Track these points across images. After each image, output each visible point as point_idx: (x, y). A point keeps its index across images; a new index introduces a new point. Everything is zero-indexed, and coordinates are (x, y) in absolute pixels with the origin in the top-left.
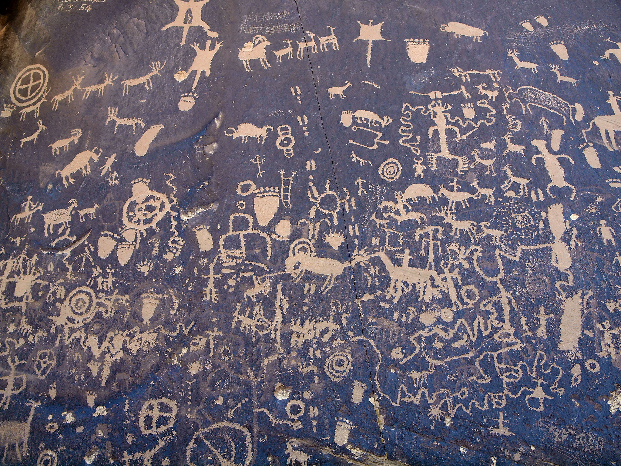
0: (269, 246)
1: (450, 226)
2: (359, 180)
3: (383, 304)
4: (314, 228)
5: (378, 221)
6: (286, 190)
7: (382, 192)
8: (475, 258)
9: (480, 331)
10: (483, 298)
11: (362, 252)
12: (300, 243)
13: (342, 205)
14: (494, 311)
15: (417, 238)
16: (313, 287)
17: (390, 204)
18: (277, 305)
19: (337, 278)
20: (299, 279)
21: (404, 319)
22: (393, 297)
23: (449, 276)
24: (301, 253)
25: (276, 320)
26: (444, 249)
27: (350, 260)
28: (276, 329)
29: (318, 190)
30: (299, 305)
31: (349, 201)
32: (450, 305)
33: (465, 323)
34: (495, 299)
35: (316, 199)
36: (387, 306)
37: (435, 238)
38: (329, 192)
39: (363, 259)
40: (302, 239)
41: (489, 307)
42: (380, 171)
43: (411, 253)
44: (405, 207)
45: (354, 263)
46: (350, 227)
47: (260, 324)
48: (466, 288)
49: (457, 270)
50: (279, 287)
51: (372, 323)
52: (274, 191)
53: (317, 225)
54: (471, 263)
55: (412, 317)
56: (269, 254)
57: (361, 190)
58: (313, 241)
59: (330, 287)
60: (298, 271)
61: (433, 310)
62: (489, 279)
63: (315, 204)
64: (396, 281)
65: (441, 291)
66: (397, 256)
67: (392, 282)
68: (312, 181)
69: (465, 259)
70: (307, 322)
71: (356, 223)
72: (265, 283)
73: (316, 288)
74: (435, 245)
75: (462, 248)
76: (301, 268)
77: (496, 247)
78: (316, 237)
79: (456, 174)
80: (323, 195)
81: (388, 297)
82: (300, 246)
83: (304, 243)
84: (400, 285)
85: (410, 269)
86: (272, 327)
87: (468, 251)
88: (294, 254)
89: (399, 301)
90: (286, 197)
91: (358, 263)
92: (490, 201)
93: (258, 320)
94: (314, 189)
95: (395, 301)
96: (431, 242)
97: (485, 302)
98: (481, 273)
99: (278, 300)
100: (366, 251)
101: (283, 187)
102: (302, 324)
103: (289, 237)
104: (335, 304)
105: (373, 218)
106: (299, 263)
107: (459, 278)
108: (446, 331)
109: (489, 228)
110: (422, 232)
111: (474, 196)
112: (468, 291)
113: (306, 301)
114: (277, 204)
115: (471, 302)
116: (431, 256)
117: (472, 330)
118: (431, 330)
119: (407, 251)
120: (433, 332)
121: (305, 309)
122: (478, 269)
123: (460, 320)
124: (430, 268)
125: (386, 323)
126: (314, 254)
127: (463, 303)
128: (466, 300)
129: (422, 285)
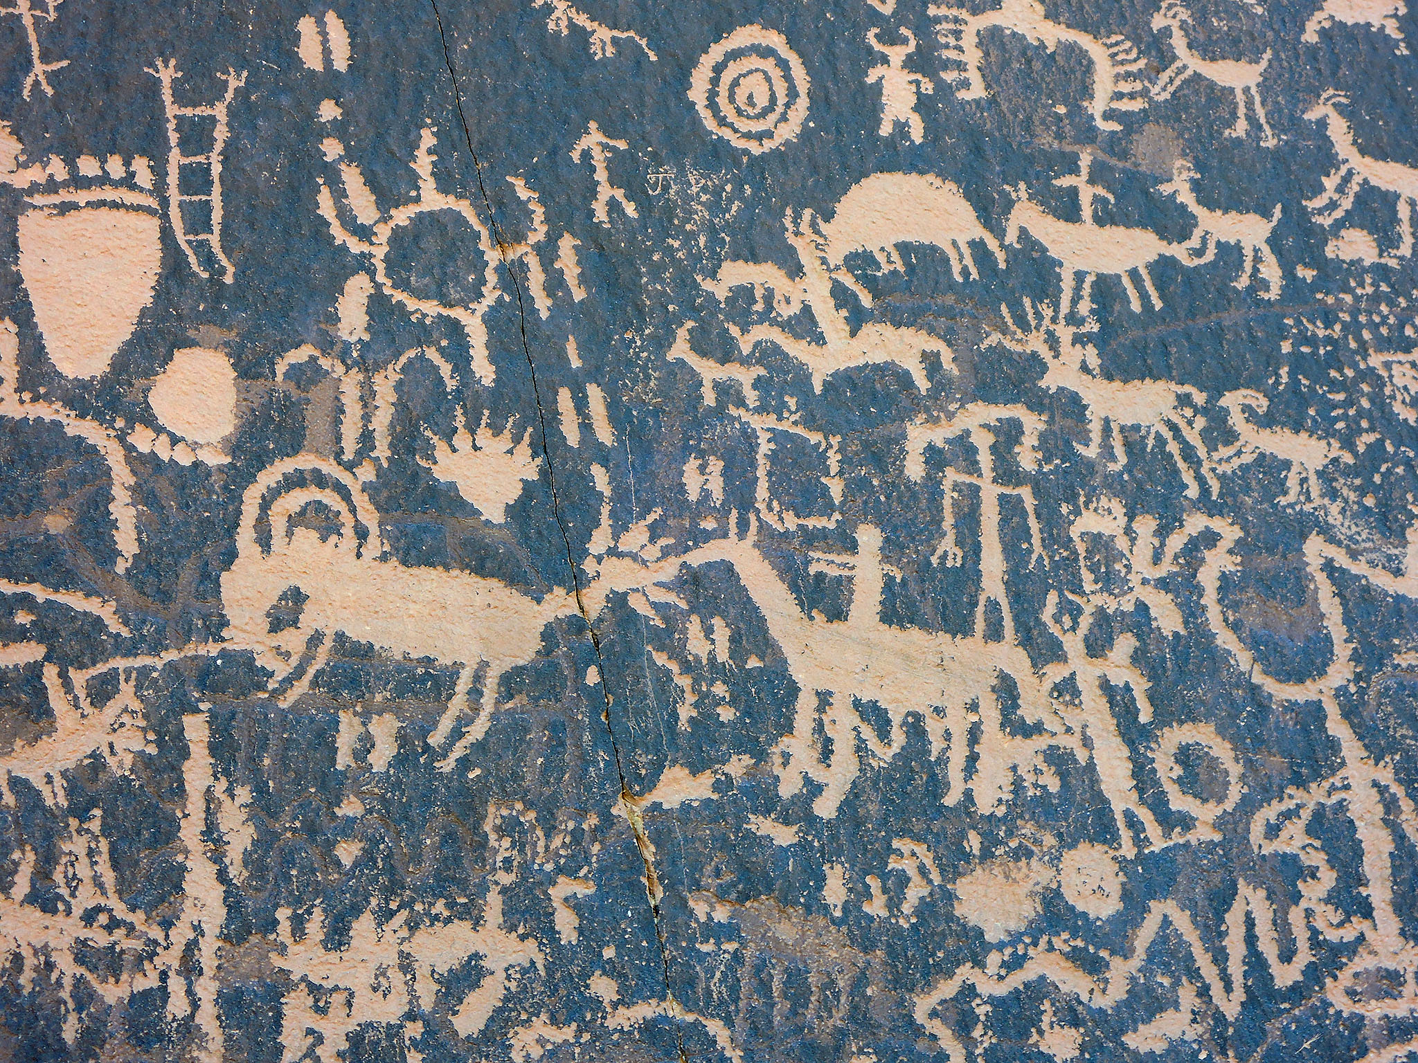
0: (121, 495)
2: (593, 139)
3: (763, 826)
4: (367, 398)
5: (709, 371)
6: (195, 179)
7: (716, 207)
8: (1208, 577)
9: (1256, 962)
10: (1264, 791)
11: (636, 537)
12: (295, 481)
13: (512, 276)
14: (1317, 859)
15: (915, 469)
16: (384, 730)
17: (763, 275)
18: (190, 832)
19: (511, 682)
20: (301, 687)
21: (876, 907)
22: (814, 789)
23: (1087, 672)
24: (306, 538)
25: (189, 915)
26: (1056, 534)
27: (577, 582)
28: (190, 968)
29: (371, 182)
30: (311, 830)
31: (547, 252)
32: (1104, 832)
33: (1182, 922)
34: (1316, 795)
35: (364, 233)
36: (785, 836)
37: (1007, 472)
38: (432, 199)
40: (305, 461)
41: (1293, 839)
42: (697, 93)
43: (891, 549)
44: (841, 295)
45: (595, 601)
46: (565, 399)
47: (100, 939)
48: (1176, 736)
49: (1125, 644)
50: (196, 729)
51: (712, 930)
52: (129, 182)
53: (385, 385)
54: (1192, 611)
55: (915, 893)
56: (127, 542)
57: (605, 192)
58: (367, 473)
59: (477, 731)
60: (293, 640)
61: (1022, 853)
62: (1282, 692)
63: (363, 264)
64: (824, 700)
65: (1057, 759)
66: (823, 563)
67: (805, 705)
68: (339, 129)
69: (1163, 584)
70: (363, 926)
71: (594, 373)
72: (112, 709)
73: (402, 739)
74: (1008, 507)
75: (1146, 526)
76: (310, 619)
78: (382, 451)
80: (402, 216)
81: (789, 787)
82: (296, 500)
83: (320, 480)
84: (843, 722)
85: (890, 634)
87: (1176, 542)
88: (264, 540)
90: (198, 219)
91: (618, 601)
92: (1259, 283)
93: (89, 917)
94: (352, 178)
96: (990, 493)
97: (1270, 812)
98: (1243, 659)
99: (196, 805)
100: (655, 532)
101: (175, 158)
102: (337, 937)
103: (234, 447)
104: (509, 827)
105: (680, 349)
106: (296, 597)
107: (1140, 686)
108: (1094, 966)
109: (1266, 421)
110: (939, 435)
111: (1179, 251)
112: (1185, 755)
113: (350, 808)
114: (152, 254)
115: (1205, 812)
116: (993, 564)
117: (1220, 957)
118: (1016, 963)
122: (1225, 639)
123: (1159, 909)
124: (994, 633)
125: (785, 931)
126: (374, 546)
127: (1168, 820)
128: (1178, 802)
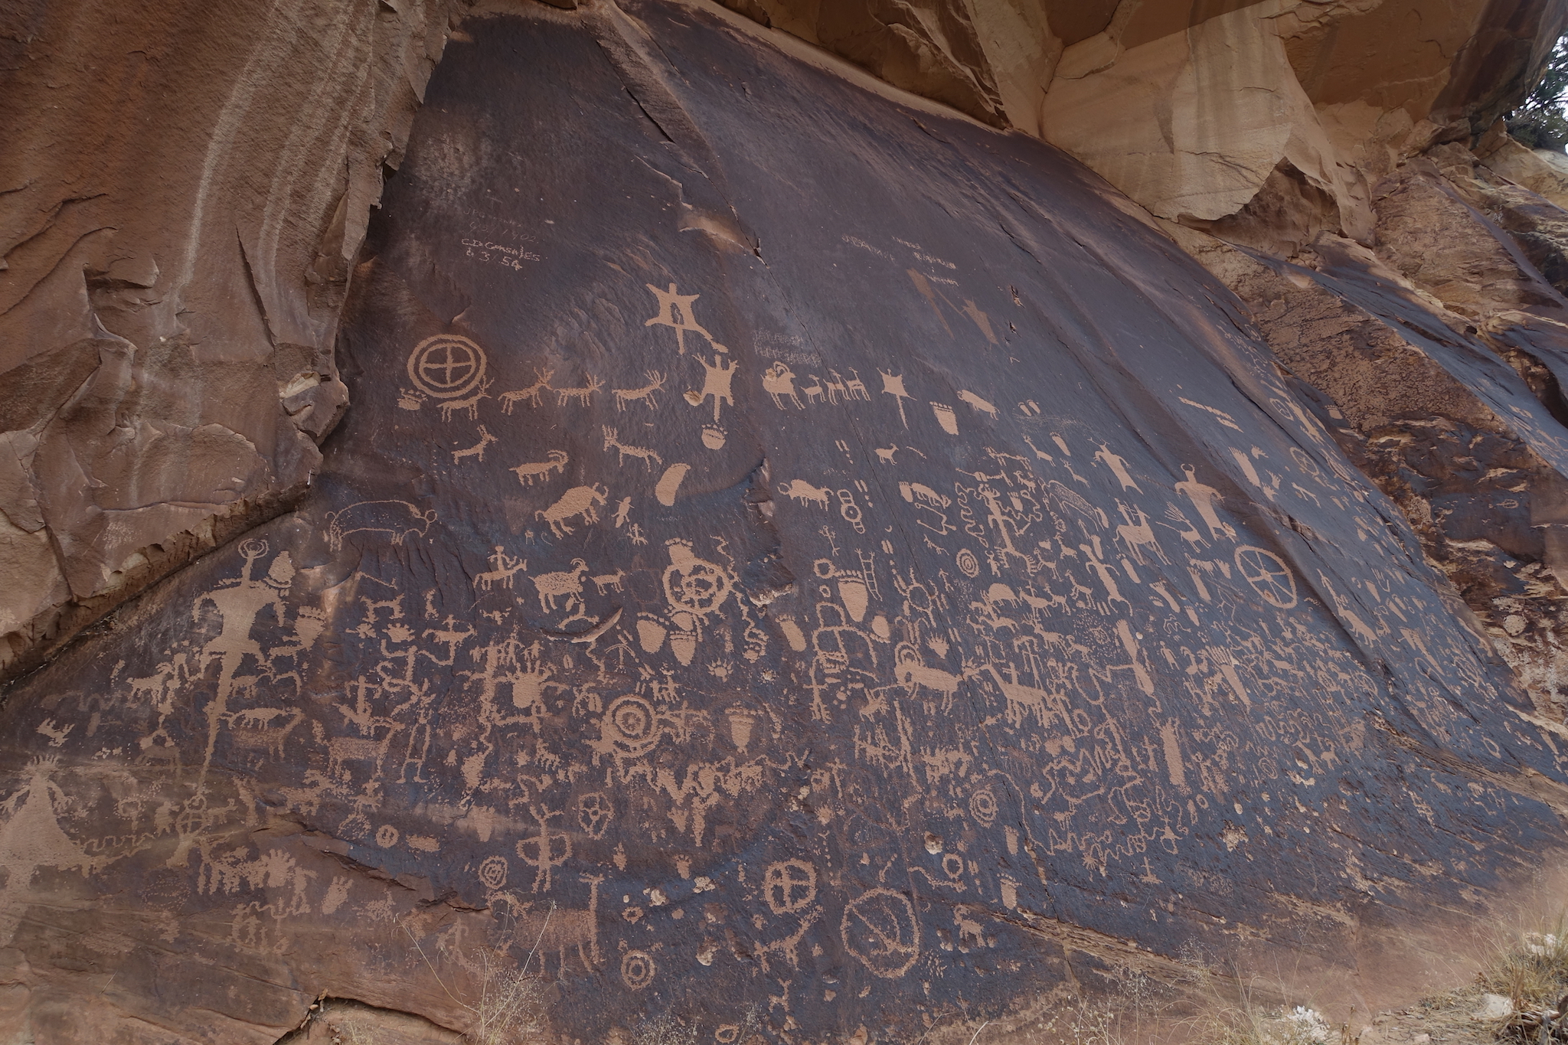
0: (871, 649)
1: (1040, 637)
2: (941, 572)
3: (1007, 730)
4: (913, 629)
5: (975, 626)
6: (870, 577)
8: (1073, 676)
9: (1101, 762)
10: (1095, 725)
11: (970, 663)
12: (904, 647)
13: (934, 602)
14: (1107, 740)
15: (1017, 650)
16: (932, 705)
17: (979, 605)
18: (900, 728)
19: (954, 694)
20: (914, 695)
21: (1031, 749)
22: (1015, 722)
23: (1058, 697)
24: (908, 660)
25: (903, 748)
26: (1045, 664)
27: (962, 674)
28: (906, 760)
29: (903, 579)
30: (923, 728)
31: (939, 597)
32: (1068, 732)
33: (1087, 753)
34: (1104, 726)
35: (904, 591)
36: (1011, 732)
37: (1033, 652)
38: (916, 585)
39: (974, 672)
40: (905, 643)
41: (1102, 736)
42: (958, 563)
43: (1017, 668)
44: (995, 611)
45: (965, 676)
46: (950, 631)
47: (887, 753)
48: (1077, 712)
49: (1062, 691)
51: (1002, 753)
52: (857, 576)
53: (916, 625)
54: (1073, 684)
55: (1037, 746)
56: (875, 660)
57: (947, 585)
58: (917, 646)
59: (950, 706)
61: (1055, 737)
62: (1094, 703)
63: (906, 598)
64: (1012, 701)
65: (1056, 715)
66: (1005, 670)
67: (1009, 702)
68: (895, 567)
69: (1066, 678)
70: (937, 750)
71: (954, 625)
72: (880, 698)
73: (936, 707)
74: (1035, 659)
75: (1060, 665)
76: (913, 679)
77: (1088, 666)
78: (919, 641)
79: (1029, 577)
80: (911, 587)
81: (1010, 722)
82: (905, 652)
83: (909, 648)
84: (1017, 707)
85: (1020, 687)
86: (901, 758)
87: (1066, 669)
88: (901, 661)
89: (1021, 725)
90: (873, 586)
91: (970, 677)
92: (1067, 612)
93: (884, 748)
94: (899, 578)
95: (1017, 726)
96: (1031, 656)
97: (1096, 730)
98: (1084, 695)
99: (899, 722)
100: (973, 662)
101: (865, 572)
102: (933, 754)
103: (890, 639)
104: (959, 729)
105: (968, 621)
106: (909, 674)
107: (1067, 701)
108: (1074, 763)
109: (1075, 642)
110: (1019, 643)
111: (1051, 604)
112: (1079, 716)
113: (929, 724)
114: (866, 593)
115: (1086, 729)
116: (1035, 672)
117: (1095, 762)
118: (1059, 762)
119: (1012, 665)
120: (1062, 764)
121: (931, 734)
122: (1080, 690)
123: (1083, 750)
124: (1039, 688)
125: (1016, 754)
126: (922, 663)
127: (1080, 731)
128: (1080, 727)
129: (1037, 707)
